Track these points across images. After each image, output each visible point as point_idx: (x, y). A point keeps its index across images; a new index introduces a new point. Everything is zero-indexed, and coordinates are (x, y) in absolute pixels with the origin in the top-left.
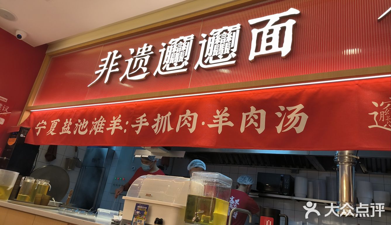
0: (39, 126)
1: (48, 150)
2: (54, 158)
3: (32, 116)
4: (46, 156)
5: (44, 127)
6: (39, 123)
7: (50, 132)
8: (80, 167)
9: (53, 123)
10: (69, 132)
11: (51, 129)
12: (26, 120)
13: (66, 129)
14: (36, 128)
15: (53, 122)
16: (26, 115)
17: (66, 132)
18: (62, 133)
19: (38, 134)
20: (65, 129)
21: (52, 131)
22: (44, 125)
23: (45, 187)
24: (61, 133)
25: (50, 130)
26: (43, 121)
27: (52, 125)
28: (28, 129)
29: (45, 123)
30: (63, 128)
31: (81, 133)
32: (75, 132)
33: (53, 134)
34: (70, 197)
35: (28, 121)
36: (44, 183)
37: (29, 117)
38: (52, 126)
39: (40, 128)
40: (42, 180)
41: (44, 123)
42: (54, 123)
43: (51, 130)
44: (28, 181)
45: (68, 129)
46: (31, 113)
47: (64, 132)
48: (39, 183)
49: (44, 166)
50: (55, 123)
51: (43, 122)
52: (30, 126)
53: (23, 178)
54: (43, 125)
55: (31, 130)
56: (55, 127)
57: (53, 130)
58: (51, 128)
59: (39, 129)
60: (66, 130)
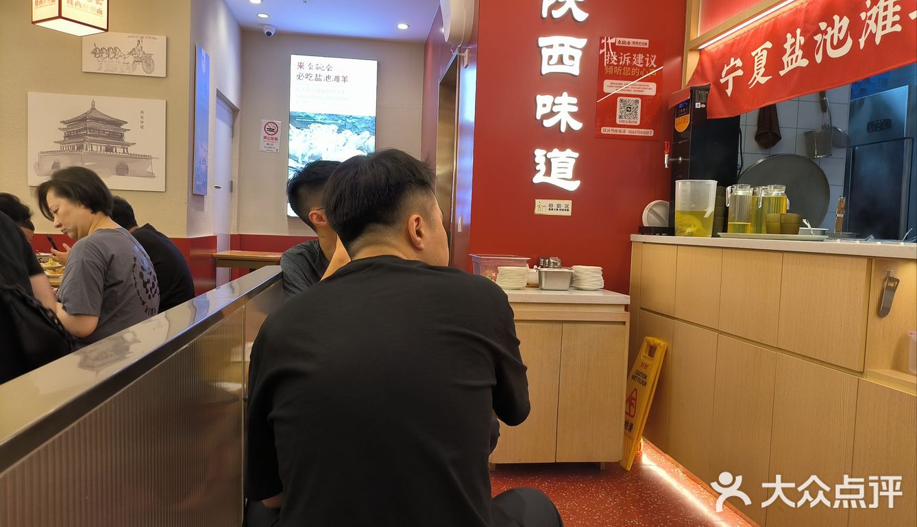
0: (728, 73)
1: (758, 124)
2: (777, 137)
3: (705, 57)
4: (758, 137)
5: (740, 73)
6: (726, 68)
7: (755, 78)
8: (844, 147)
9: (756, 57)
10: (804, 63)
11: (756, 72)
12: (696, 72)
13: (794, 56)
14: (722, 81)
15: (757, 54)
16: (692, 61)
17: (795, 65)
18: (787, 70)
19: (729, 91)
20: (792, 60)
21: (760, 74)
22: (739, 68)
23: (778, 199)
24: (782, 73)
25: (755, 75)
26: (732, 59)
27: (756, 60)
28: (707, 89)
29: (739, 63)
30: (785, 59)
31: (833, 54)
32: (819, 58)
33: (763, 80)
34: (842, 216)
35: (700, 71)
36: (776, 192)
37: (701, 63)
38: (756, 64)
39: (730, 78)
40: (768, 187)
41: (735, 64)
42: (759, 55)
43: (758, 74)
44: (740, 193)
45: (797, 56)
46: (700, 54)
47: (791, 67)
48: (763, 195)
49: (761, 161)
50: (761, 55)
51: (732, 63)
52: (707, 81)
53: (729, 189)
54: (734, 69)
55: (713, 90)
56: (764, 62)
57: (762, 70)
58: (756, 68)
59: (728, 80)
60: (794, 60)
